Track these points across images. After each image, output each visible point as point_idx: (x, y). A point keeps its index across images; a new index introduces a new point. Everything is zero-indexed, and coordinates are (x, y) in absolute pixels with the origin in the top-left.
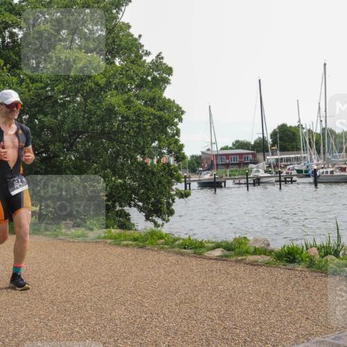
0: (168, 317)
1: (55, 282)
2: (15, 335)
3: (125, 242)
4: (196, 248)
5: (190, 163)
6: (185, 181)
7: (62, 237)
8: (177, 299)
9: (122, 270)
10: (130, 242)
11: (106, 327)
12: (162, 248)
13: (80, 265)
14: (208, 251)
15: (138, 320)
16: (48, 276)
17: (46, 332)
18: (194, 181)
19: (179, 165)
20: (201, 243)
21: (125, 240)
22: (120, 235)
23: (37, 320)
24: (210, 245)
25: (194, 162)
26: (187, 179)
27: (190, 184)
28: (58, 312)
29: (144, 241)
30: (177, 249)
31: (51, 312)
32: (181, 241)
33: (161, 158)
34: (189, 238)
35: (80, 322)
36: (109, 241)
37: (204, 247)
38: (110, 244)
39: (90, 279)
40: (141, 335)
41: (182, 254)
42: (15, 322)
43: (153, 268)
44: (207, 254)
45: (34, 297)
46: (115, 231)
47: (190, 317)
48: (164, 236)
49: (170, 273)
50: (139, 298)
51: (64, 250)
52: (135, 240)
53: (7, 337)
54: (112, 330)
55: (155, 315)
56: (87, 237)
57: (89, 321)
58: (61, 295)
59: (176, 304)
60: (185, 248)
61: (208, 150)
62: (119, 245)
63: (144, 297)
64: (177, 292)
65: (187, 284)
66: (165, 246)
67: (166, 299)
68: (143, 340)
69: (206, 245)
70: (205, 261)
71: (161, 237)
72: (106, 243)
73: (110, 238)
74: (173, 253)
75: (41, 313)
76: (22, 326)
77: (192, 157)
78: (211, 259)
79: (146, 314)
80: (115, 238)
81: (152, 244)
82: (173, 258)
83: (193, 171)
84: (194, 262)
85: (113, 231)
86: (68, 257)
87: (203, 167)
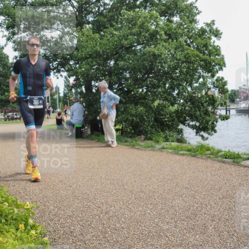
0: (214, 207)
1: (133, 178)
2: (107, 213)
3: (182, 152)
4: (234, 158)
5: (230, 95)
6: (226, 109)
7: (137, 147)
8: (220, 194)
9: (180, 172)
10: (185, 152)
11: (168, 211)
12: (209, 157)
13: (150, 166)
14: (244, 160)
15: (192, 208)
16: (128, 173)
17: (127, 212)
18: (233, 109)
19: (222, 97)
20: (238, 154)
21: (182, 150)
22: (178, 147)
23: (121, 203)
24: (245, 156)
25: (233, 94)
26: (228, 107)
27: (229, 111)
28: (135, 199)
29: (195, 152)
30: (220, 159)
31: (130, 199)
32: (223, 153)
33: (208, 91)
34: (229, 151)
35: (150, 207)
36: (170, 151)
37: (241, 157)
38: (171, 153)
39: (157, 177)
40: (194, 219)
41: (224, 162)
42: (107, 204)
43: (202, 171)
44: (244, 163)
45: (119, 187)
46: (174, 144)
47: (230, 208)
48: (210, 148)
49: (215, 175)
50: (193, 192)
51: (139, 156)
52: (189, 150)
53: (102, 213)
54: (173, 214)
55: (204, 205)
56: (155, 147)
57: (157, 206)
58: (137, 187)
59: (220, 199)
60: (226, 158)
61: (244, 85)
62: (177, 154)
63: (196, 192)
64: (220, 190)
65: (228, 184)
66: (211, 156)
67: (212, 194)
68: (195, 222)
69: (242, 156)
70: (242, 168)
71: (208, 149)
72: (168, 152)
73: (171, 149)
74: (217, 161)
75: (124, 198)
76: (111, 207)
77: (232, 91)
78: (246, 167)
79: (197, 204)
80: (175, 149)
81: (201, 154)
82: (217, 165)
83: (233, 101)
84: (233, 169)
85: (173, 143)
86: (141, 161)
87: (240, 98)
